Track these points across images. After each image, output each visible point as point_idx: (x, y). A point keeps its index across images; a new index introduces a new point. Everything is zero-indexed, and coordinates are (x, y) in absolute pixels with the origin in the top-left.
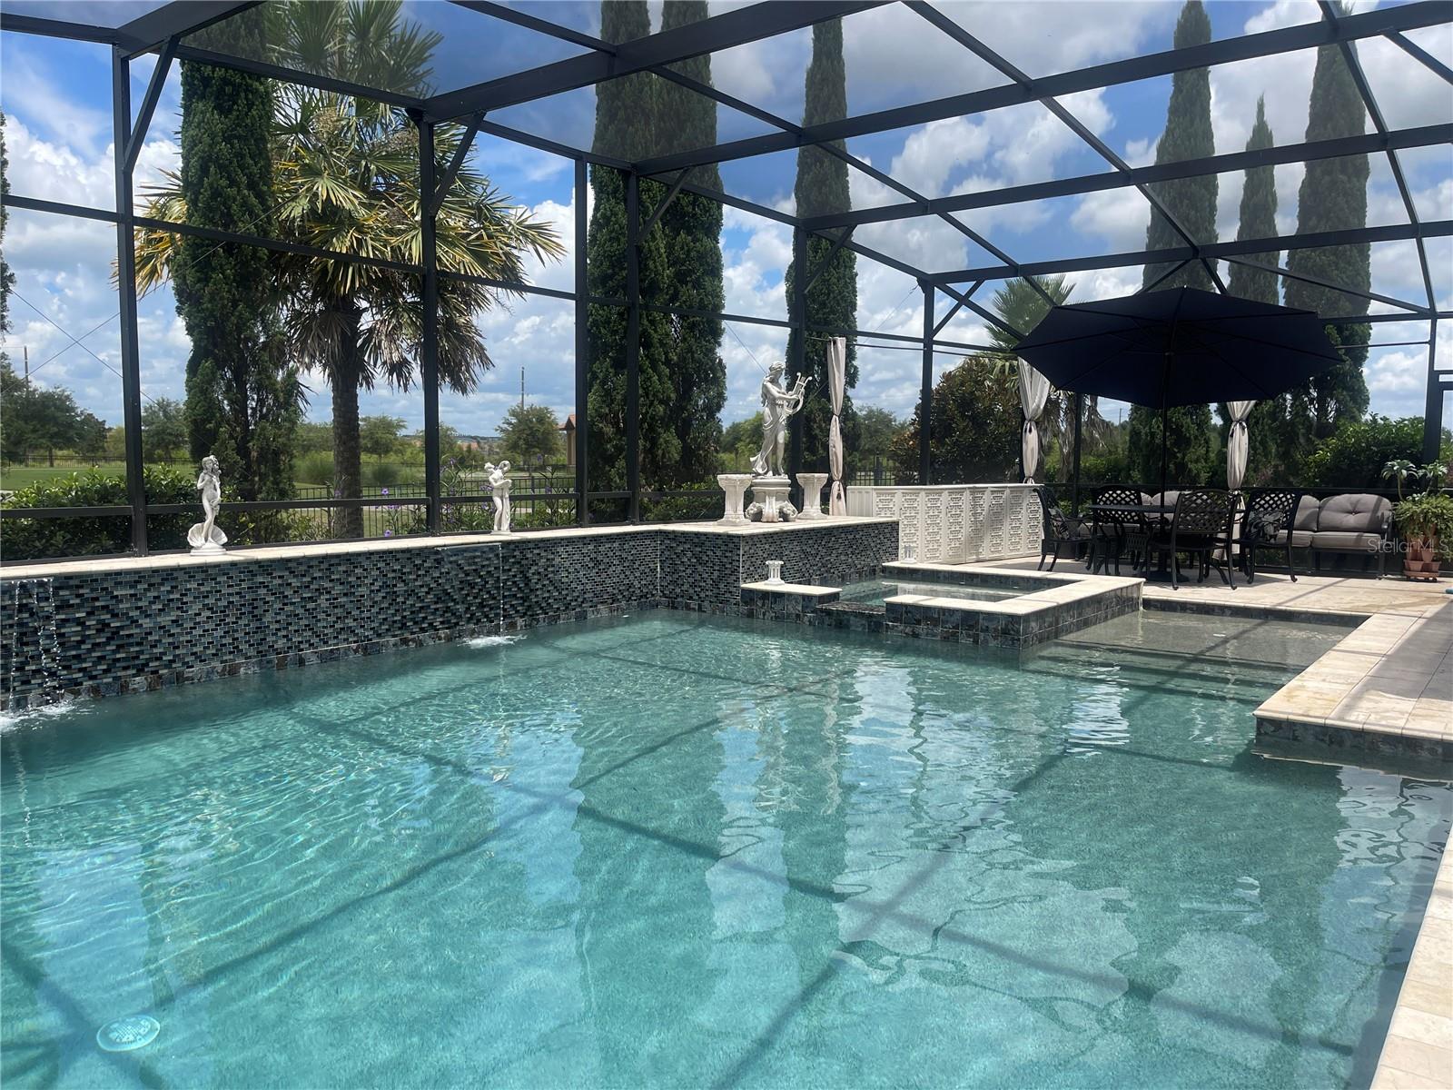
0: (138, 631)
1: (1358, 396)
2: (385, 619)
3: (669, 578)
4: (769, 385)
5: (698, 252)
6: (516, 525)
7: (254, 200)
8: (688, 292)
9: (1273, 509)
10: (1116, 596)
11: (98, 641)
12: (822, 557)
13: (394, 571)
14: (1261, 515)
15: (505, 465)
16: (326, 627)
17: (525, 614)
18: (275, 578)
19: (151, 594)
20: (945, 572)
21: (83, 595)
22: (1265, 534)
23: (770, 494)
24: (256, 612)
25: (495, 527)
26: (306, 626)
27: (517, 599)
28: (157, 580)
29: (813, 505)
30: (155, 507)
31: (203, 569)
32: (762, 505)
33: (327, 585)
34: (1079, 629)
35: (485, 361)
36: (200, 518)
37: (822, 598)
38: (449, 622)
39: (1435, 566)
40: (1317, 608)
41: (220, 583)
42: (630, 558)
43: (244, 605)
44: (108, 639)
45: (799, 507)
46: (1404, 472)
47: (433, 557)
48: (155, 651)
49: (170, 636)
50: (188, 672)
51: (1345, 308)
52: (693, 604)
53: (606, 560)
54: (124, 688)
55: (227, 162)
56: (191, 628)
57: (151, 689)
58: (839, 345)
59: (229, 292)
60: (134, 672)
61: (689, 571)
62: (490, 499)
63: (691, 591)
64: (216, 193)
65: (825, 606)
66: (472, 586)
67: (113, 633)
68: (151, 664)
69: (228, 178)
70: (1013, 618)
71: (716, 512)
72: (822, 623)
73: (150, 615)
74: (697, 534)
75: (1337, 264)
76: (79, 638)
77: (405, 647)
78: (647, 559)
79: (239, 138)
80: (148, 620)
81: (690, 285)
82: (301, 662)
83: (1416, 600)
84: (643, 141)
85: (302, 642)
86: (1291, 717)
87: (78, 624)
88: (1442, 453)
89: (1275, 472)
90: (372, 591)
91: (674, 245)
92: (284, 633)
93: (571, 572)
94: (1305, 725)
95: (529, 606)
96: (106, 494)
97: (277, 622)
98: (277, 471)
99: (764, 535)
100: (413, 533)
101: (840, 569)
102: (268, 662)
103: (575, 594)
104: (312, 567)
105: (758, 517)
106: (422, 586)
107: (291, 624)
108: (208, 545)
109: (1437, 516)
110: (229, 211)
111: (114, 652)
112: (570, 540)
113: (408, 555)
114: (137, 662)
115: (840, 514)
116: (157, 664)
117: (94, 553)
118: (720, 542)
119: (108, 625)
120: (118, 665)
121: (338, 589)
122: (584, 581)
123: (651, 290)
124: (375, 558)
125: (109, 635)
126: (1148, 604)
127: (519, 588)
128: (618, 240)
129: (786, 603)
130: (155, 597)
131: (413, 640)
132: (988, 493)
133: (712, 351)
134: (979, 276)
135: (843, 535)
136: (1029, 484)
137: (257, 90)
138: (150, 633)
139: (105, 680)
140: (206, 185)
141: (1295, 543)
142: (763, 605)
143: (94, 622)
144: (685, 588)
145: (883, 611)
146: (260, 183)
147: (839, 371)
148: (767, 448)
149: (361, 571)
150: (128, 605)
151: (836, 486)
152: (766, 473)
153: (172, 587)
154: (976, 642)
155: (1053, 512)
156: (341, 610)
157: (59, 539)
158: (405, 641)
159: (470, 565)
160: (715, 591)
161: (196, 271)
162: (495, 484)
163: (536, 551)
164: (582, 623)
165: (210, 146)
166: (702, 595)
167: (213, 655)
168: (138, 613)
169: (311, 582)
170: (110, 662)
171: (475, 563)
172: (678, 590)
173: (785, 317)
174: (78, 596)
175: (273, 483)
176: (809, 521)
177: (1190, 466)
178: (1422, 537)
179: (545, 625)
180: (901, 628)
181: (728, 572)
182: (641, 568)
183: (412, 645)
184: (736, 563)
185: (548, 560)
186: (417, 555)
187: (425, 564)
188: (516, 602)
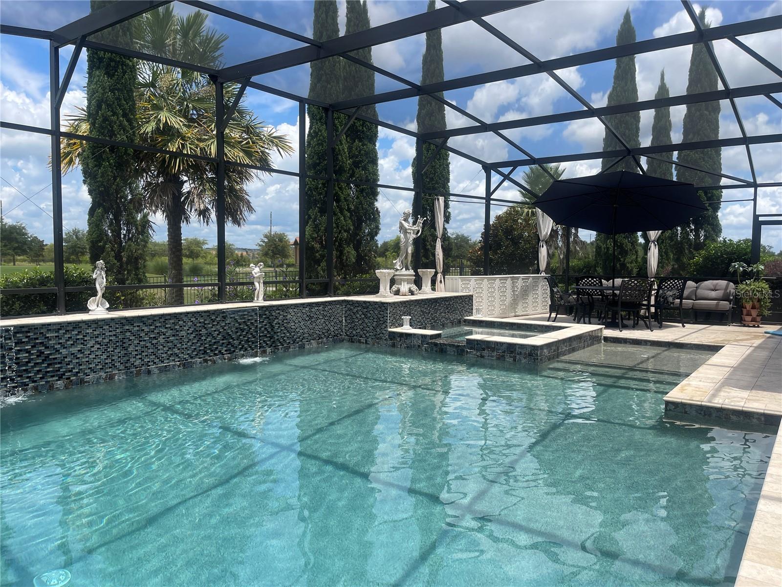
0: (59, 356)
1: (716, 228)
2: (195, 349)
3: (349, 326)
4: (403, 222)
5: (365, 151)
6: (267, 297)
7: (126, 123)
8: (360, 172)
9: (672, 288)
10: (590, 335)
11: (37, 361)
12: (432, 314)
13: (200, 323)
14: (665, 292)
15: (261, 265)
16: (163, 353)
17: (271, 345)
18: (135, 327)
19: (67, 336)
20: (498, 322)
21: (29, 336)
22: (668, 302)
23: (404, 280)
24: (124, 345)
25: (256, 299)
26: (152, 353)
27: (267, 337)
28: (70, 328)
29: (427, 286)
30: (69, 288)
31: (96, 322)
32: (399, 286)
33: (164, 330)
34: (570, 353)
35: (250, 209)
36: (95, 294)
37: (432, 337)
38: (230, 350)
39: (759, 319)
40: (696, 342)
41: (105, 329)
42: (328, 315)
43: (118, 341)
44: (43, 360)
45: (419, 286)
46: (741, 269)
47: (221, 315)
48: (69, 367)
49: (77, 358)
50: (87, 378)
51: (708, 182)
52: (363, 340)
53: (315, 316)
54: (51, 387)
55: (112, 103)
56: (89, 354)
57: (66, 387)
58: (440, 201)
59: (112, 172)
60: (57, 378)
61: (360, 322)
62: (253, 284)
63: (362, 333)
64: (105, 119)
65: (433, 341)
66: (243, 330)
67: (46, 357)
68: (66, 374)
69: (112, 111)
70: (534, 348)
71: (375, 290)
72: (432, 350)
73: (66, 347)
74: (365, 302)
75: (704, 159)
76: (27, 360)
77: (205, 364)
78: (338, 315)
79: (118, 90)
80: (65, 350)
81: (361, 169)
82: (149, 372)
83: (749, 337)
84: (335, 92)
85: (149, 362)
86: (683, 401)
87: (27, 353)
88: (761, 259)
89: (673, 268)
90: (188, 334)
91: (352, 148)
92: (140, 356)
93: (296, 322)
94: (691, 405)
95: (274, 341)
96: (43, 281)
97: (136, 350)
98: (137, 269)
99: (400, 302)
100: (211, 302)
101: (442, 321)
102: (131, 373)
103: (298, 335)
104: (155, 320)
105: (397, 293)
106: (215, 331)
107: (143, 352)
108: (99, 309)
109: (759, 292)
110: (112, 129)
111: (46, 367)
112: (296, 305)
113: (208, 314)
114: (58, 373)
115: (441, 291)
116: (70, 374)
117: (36, 313)
118: (377, 306)
119: (43, 353)
120: (48, 375)
121: (170, 332)
122: (304, 327)
123: (340, 171)
124: (190, 316)
125: (44, 358)
126: (606, 339)
127: (268, 332)
128: (322, 144)
129: (413, 339)
130: (69, 338)
131: (210, 360)
132: (520, 279)
133: (373, 204)
134: (515, 164)
135: (443, 302)
136: (542, 275)
137: (128, 64)
138: (66, 357)
139: (41, 383)
140: (100, 115)
141: (684, 306)
142: (400, 340)
143: (36, 351)
144: (358, 331)
145: (464, 344)
146: (129, 114)
147: (441, 215)
148: (402, 255)
149: (182, 322)
150: (54, 342)
151: (439, 276)
152: (402, 269)
153: (78, 332)
154: (515, 360)
155: (555, 290)
156: (171, 344)
157: (17, 305)
158: (206, 361)
159: (241, 319)
160: (375, 333)
161: (94, 161)
162: (255, 276)
163: (278, 312)
164: (302, 350)
165: (103, 94)
166: (368, 335)
167: (101, 369)
168: (59, 346)
169: (155, 329)
170: (44, 373)
171: (244, 318)
172: (354, 332)
173: (412, 186)
174: (27, 337)
175: (135, 275)
176: (425, 295)
177: (628, 265)
178: (751, 303)
179: (282, 351)
180: (475, 353)
181: (382, 322)
182: (335, 320)
183: (210, 363)
184: (385, 318)
185: (284, 316)
186: (213, 314)
187: (217, 319)
188: (266, 339)
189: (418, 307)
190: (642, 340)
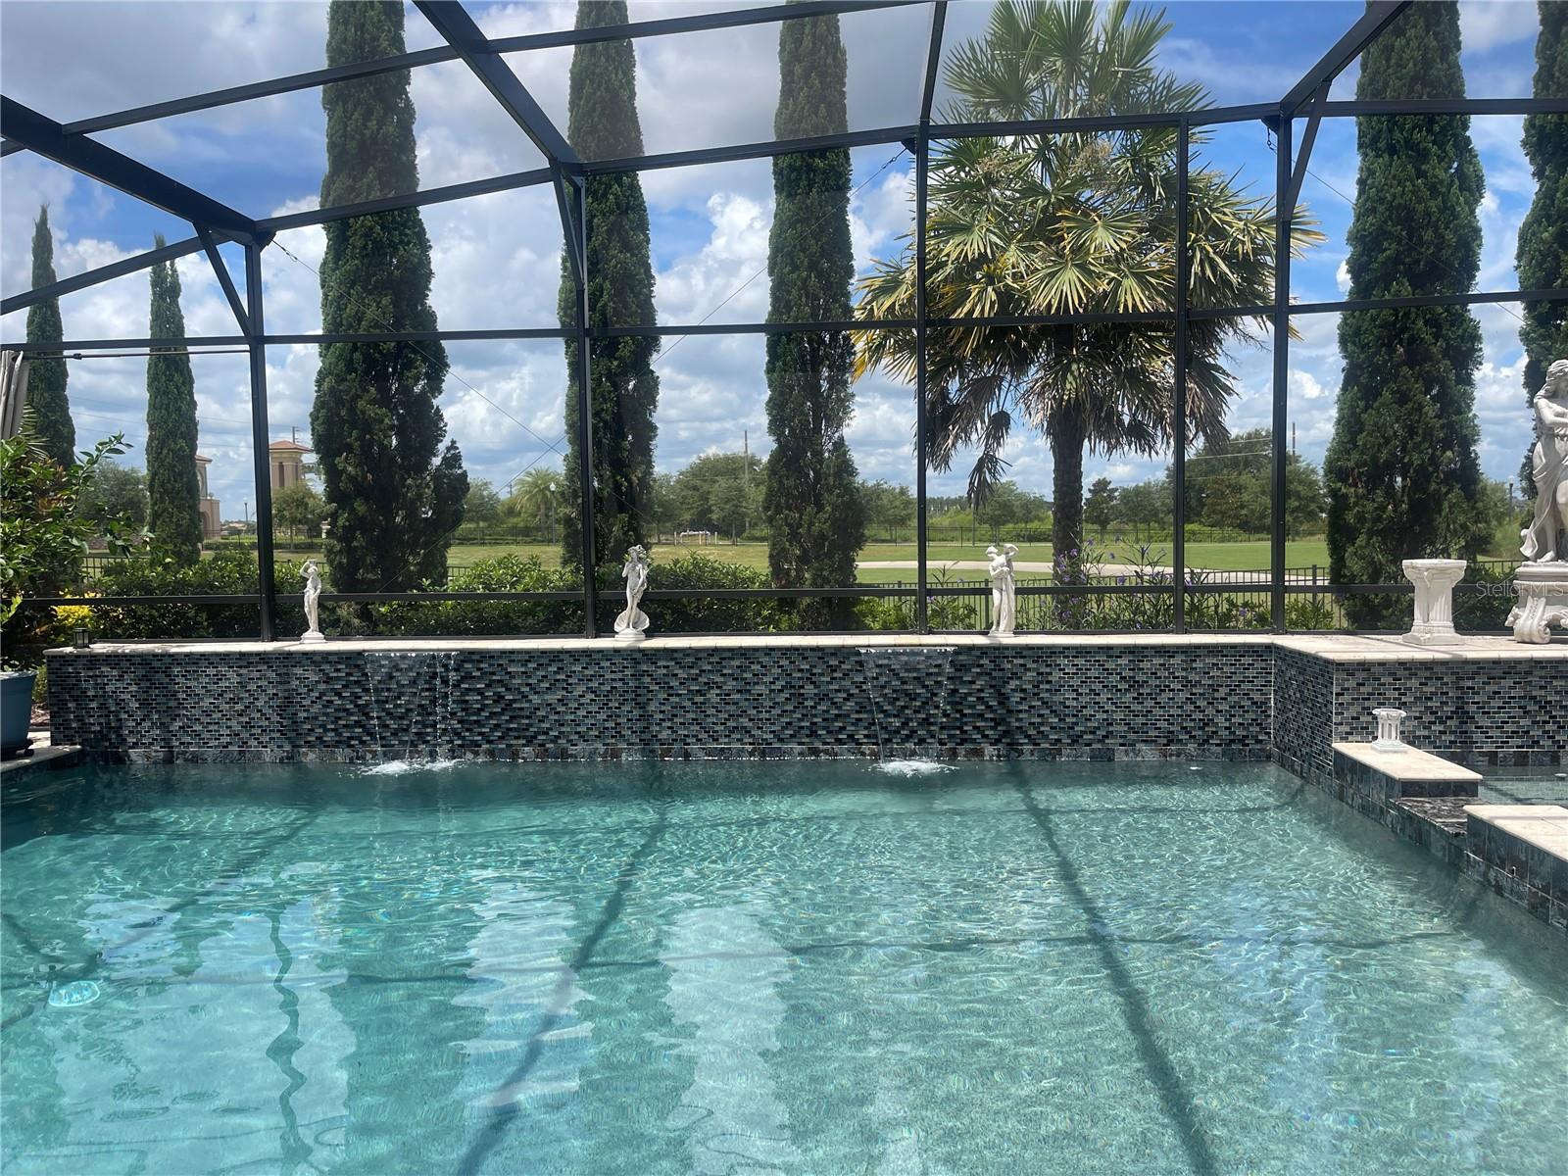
0: (527, 705)
2: (789, 724)
3: (1280, 719)
4: (1543, 403)
11: (495, 710)
13: (801, 671)
17: (998, 741)
18: (659, 667)
19: (540, 673)
21: (482, 669)
24: (639, 699)
26: (693, 720)
27: (986, 720)
33: (719, 679)
41: (603, 668)
42: (1207, 682)
43: (627, 692)
44: (503, 709)
48: (543, 725)
49: (556, 713)
50: (572, 750)
52: (1297, 764)
54: (515, 755)
56: (575, 709)
57: (539, 759)
60: (524, 742)
61: (1292, 711)
63: (1296, 743)
65: (1408, 800)
67: (507, 705)
68: (539, 737)
72: (1403, 830)
73: (539, 692)
74: (1301, 654)
76: (479, 706)
77: (814, 758)
78: (1246, 686)
80: (536, 697)
82: (685, 756)
85: (688, 736)
87: (478, 694)
90: (771, 691)
92: (669, 724)
93: (1081, 692)
95: (1006, 732)
97: (661, 712)
102: (651, 751)
103: (1089, 724)
104: (700, 659)
107: (676, 716)
108: (627, 630)
111: (508, 722)
113: (821, 655)
114: (527, 733)
116: (544, 738)
118: (1317, 669)
119: (503, 697)
120: (511, 734)
121: (730, 685)
122: (1109, 707)
124: (776, 654)
125: (504, 706)
130: (543, 676)
138: (539, 709)
139: (499, 746)
142: (1352, 782)
143: (492, 694)
144: (1291, 737)
145: (1464, 829)
148: (1541, 510)
149: (759, 667)
150: (519, 682)
152: (1540, 556)
153: (559, 668)
156: (734, 707)
158: (815, 752)
160: (1314, 748)
163: (1019, 661)
166: (1304, 751)
167: (596, 736)
168: (528, 689)
169: (700, 675)
170: (505, 730)
172: (1286, 739)
174: (479, 669)
179: (1035, 758)
180: (1483, 868)
181: (1325, 722)
182: (1233, 699)
183: (824, 757)
184: (1329, 707)
185: (1039, 674)
186: (832, 654)
187: (843, 666)
188: (983, 724)
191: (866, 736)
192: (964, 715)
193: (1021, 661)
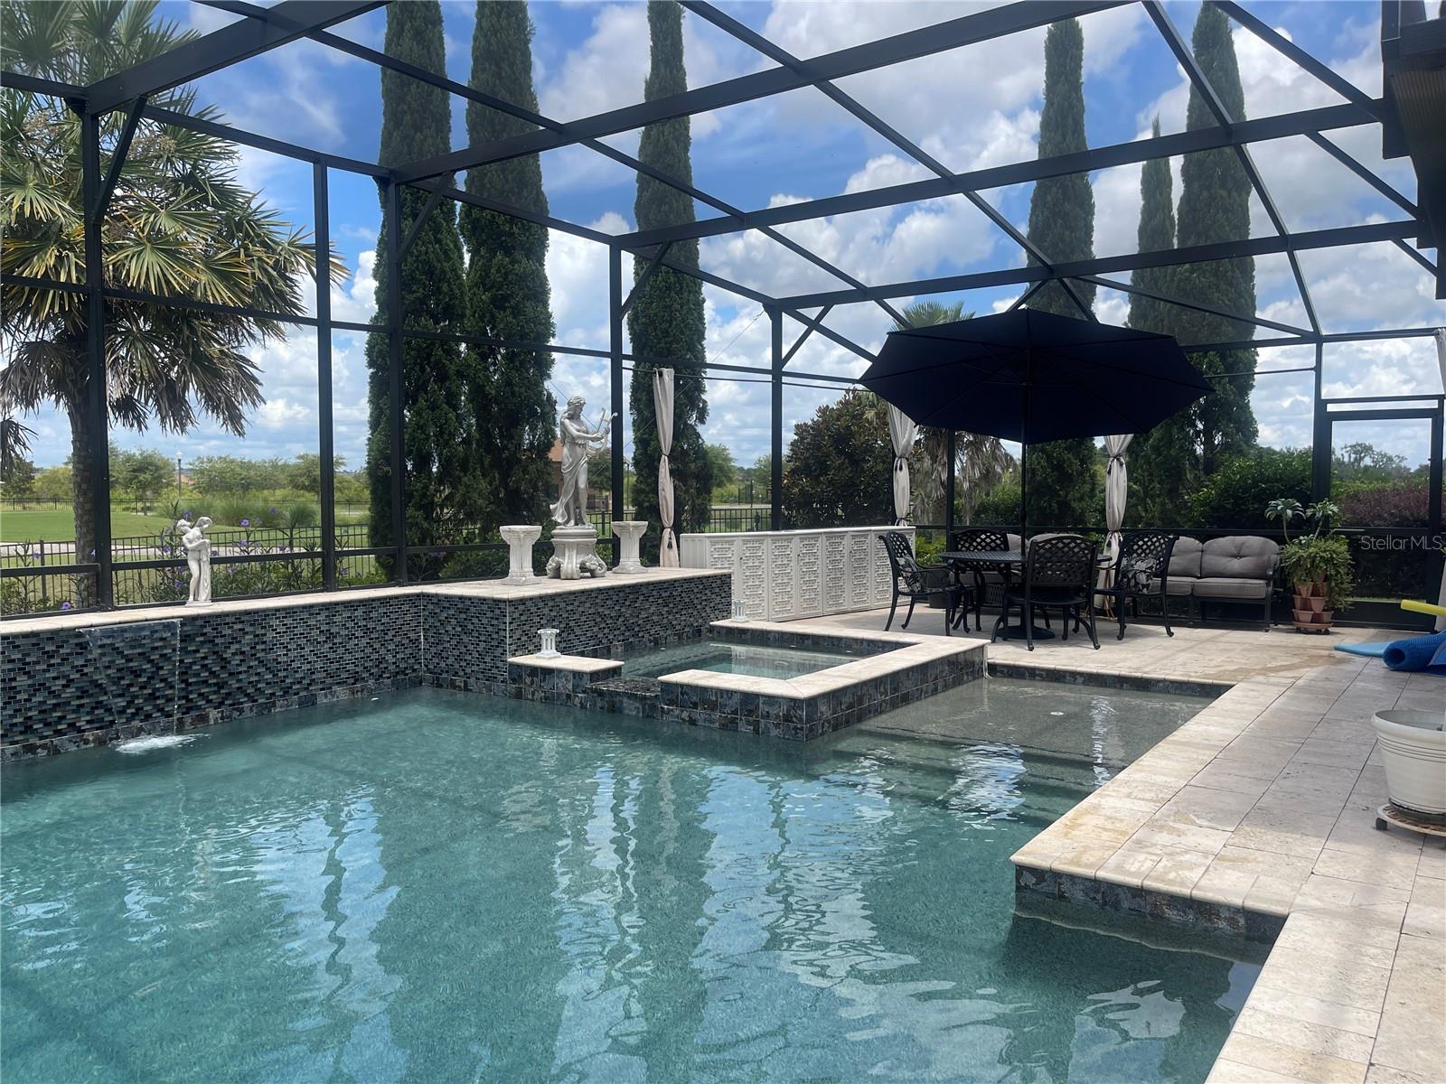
1: (1246, 426)
3: (433, 650)
4: (567, 421)
5: (517, 275)
8: (505, 318)
10: (950, 664)
13: (12, 661)
14: (1133, 562)
22: (1137, 584)
23: (570, 546)
25: (191, 597)
27: (210, 685)
29: (630, 558)
32: (561, 560)
37: (595, 675)
38: (101, 720)
42: (380, 628)
45: (614, 561)
46: (1289, 512)
47: (76, 641)
51: (1228, 332)
52: (459, 682)
53: (344, 632)
58: (666, 377)
61: (454, 642)
62: (184, 563)
63: (457, 666)
65: (596, 685)
66: (136, 673)
70: (795, 702)
71: (499, 568)
72: (594, 706)
74: (461, 598)
75: (1217, 286)
77: (30, 756)
78: (405, 628)
81: (508, 311)
83: (1295, 661)
84: (432, 149)
88: (1332, 490)
89: (1162, 512)
91: (490, 267)
93: (290, 649)
94: (1072, 877)
95: (229, 694)
99: (541, 598)
103: (297, 675)
105: (557, 574)
109: (1326, 561)
113: (34, 641)
115: (671, 566)
118: (485, 607)
122: (312, 658)
126: (994, 669)
127: (212, 673)
129: (556, 681)
131: (44, 747)
132: (849, 537)
133: (538, 384)
134: (827, 301)
135: (655, 593)
141: (1169, 591)
142: (532, 683)
144: (450, 661)
145: (658, 692)
147: (667, 407)
148: (567, 493)
151: (665, 534)
152: (567, 522)
154: (756, 731)
155: (902, 561)
158: (31, 749)
159: (133, 647)
160: (482, 666)
162: (190, 546)
164: (308, 711)
166: (468, 670)
172: (443, 665)
176: (623, 576)
177: (1075, 505)
178: (1310, 585)
179: (253, 714)
180: (677, 712)
181: (496, 646)
182: (397, 639)
183: (42, 753)
184: (502, 633)
185: (256, 636)
186: (48, 639)
187: (61, 651)
188: (206, 690)
189: (588, 605)
190: (1065, 672)
191: (88, 722)
192: (189, 684)
193: (240, 626)
